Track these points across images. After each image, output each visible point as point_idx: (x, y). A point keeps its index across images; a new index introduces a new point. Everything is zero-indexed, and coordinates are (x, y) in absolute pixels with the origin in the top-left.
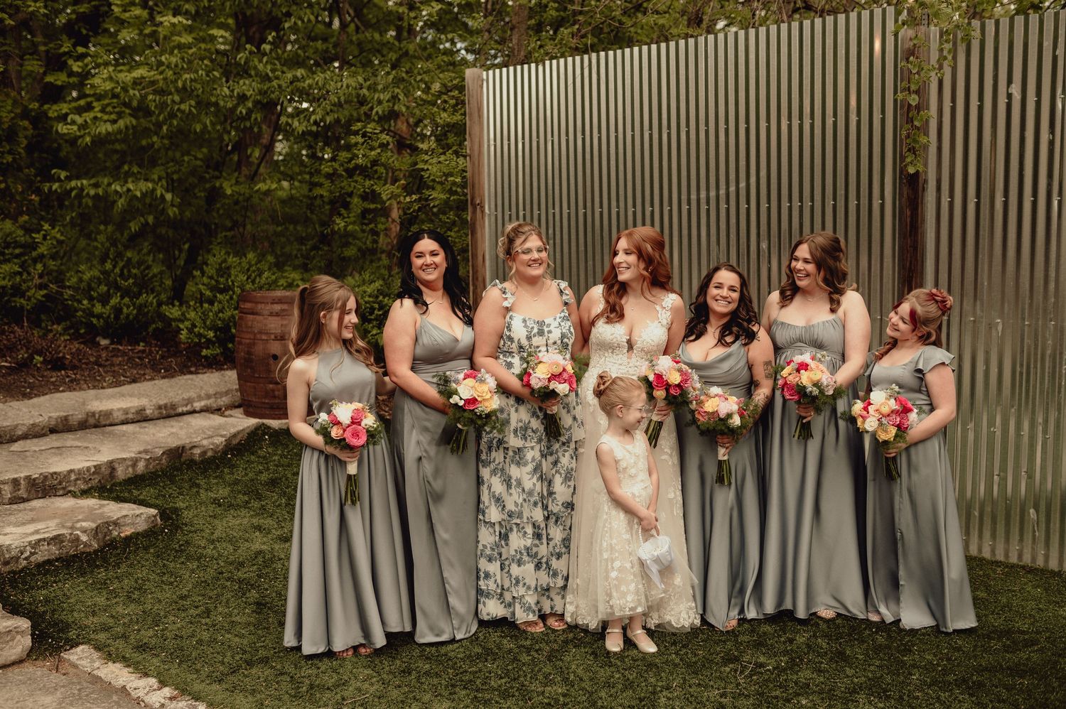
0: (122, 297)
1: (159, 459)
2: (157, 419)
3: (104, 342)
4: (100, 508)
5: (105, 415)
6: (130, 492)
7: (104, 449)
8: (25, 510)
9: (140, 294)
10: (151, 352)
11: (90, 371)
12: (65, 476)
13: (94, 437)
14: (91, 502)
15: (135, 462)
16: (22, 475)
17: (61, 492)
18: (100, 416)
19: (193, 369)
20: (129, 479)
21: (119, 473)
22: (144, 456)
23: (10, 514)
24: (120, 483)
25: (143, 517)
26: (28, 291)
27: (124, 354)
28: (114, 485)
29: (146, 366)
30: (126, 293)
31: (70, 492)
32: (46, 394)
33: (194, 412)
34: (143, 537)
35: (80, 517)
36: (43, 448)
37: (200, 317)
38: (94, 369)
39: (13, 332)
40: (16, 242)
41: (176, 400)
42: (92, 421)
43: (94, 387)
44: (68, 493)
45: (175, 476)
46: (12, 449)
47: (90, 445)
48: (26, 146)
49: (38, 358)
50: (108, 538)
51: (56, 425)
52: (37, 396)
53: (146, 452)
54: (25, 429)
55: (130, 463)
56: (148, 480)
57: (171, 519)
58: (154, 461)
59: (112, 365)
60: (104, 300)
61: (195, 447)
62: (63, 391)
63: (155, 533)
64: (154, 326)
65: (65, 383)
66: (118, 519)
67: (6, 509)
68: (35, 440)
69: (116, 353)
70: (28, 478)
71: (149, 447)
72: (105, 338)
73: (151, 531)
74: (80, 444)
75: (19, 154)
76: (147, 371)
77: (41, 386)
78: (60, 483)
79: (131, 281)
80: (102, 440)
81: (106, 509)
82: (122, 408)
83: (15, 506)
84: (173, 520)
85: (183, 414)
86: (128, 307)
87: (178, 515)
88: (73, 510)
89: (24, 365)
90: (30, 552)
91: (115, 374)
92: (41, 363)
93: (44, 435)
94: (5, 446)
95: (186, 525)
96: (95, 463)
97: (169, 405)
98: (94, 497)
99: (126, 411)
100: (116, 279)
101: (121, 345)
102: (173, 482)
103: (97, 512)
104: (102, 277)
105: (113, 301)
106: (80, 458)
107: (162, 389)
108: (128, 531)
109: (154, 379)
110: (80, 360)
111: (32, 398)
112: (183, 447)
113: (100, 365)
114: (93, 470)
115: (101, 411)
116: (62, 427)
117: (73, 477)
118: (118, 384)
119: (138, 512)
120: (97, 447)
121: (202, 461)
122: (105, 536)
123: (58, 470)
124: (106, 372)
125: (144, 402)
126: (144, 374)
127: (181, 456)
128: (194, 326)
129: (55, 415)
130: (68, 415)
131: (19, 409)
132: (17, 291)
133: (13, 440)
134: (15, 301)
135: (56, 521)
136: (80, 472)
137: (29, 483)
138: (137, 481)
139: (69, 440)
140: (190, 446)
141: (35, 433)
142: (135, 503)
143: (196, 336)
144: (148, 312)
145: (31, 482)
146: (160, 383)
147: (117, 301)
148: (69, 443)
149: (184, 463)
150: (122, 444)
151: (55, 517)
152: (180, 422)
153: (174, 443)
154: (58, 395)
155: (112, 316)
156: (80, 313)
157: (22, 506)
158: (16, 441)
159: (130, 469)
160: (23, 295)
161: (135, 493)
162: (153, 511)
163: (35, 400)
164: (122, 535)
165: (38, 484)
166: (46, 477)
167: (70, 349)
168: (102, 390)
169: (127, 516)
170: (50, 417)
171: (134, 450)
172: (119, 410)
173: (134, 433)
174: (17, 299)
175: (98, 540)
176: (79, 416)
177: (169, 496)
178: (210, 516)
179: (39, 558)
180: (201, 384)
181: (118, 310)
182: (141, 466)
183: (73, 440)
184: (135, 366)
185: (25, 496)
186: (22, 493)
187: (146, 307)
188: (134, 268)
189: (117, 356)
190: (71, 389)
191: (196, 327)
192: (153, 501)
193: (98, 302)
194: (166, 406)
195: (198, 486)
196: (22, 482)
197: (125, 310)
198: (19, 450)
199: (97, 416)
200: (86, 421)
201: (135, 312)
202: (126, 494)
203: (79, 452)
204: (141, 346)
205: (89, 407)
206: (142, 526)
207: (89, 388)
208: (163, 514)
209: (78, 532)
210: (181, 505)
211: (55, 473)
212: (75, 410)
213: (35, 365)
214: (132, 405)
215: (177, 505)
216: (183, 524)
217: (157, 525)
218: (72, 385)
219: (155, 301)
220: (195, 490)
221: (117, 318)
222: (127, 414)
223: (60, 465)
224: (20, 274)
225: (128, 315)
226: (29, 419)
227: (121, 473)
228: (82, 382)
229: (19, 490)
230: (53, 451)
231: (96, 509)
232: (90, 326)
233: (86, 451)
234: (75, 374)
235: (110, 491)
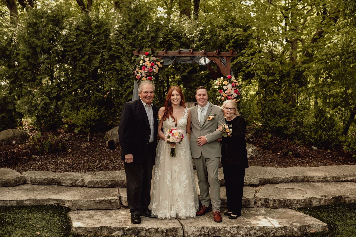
0: (323, 132)
1: (330, 200)
2: (332, 182)
3: (314, 148)
4: (303, 218)
5: (311, 178)
6: (317, 212)
7: (309, 192)
8: (276, 212)
9: (330, 131)
10: (332, 153)
11: (308, 159)
12: (292, 201)
13: (306, 186)
14: (301, 214)
15: (320, 200)
16: (277, 198)
17: (290, 207)
18: (309, 178)
19: (349, 162)
20: (317, 206)
21: (313, 203)
22: (324, 198)
23: (271, 213)
24: (313, 208)
25: (321, 226)
26: (289, 128)
27: (322, 153)
28: (311, 208)
29: (330, 159)
30: (324, 130)
31: (294, 208)
32: (291, 166)
33: (348, 181)
34: (320, 235)
35: (295, 220)
36: (287, 188)
37: (353, 141)
38: (310, 158)
39: (283, 142)
40: (287, 111)
41: (340, 175)
42: (306, 179)
43: (309, 166)
44: (293, 208)
45: (337, 209)
46: (276, 186)
47: (304, 190)
48: (293, 78)
49: (290, 153)
50: (305, 232)
51: (293, 179)
52: (288, 167)
53: (325, 196)
54: (281, 179)
55: (318, 200)
56: (325, 208)
57: (333, 229)
58: (328, 201)
59: (317, 157)
60: (316, 132)
61: (346, 197)
62: (297, 166)
63: (325, 234)
64: (335, 143)
65: (298, 163)
66: (310, 225)
67: (270, 210)
68: (285, 184)
69: (319, 153)
70: (279, 200)
71: (327, 194)
72: (315, 147)
73: (323, 233)
74: (300, 188)
75: (291, 80)
76: (330, 161)
77: (290, 163)
78: (290, 204)
79: (326, 125)
80: (309, 188)
81: (306, 219)
82: (318, 176)
83: (273, 210)
84: (333, 230)
85: (343, 181)
86: (325, 136)
87: (336, 228)
88: (293, 216)
89: (285, 155)
90: (275, 231)
91: (317, 161)
92: (291, 154)
93: (288, 182)
94: (274, 185)
95: (339, 233)
96: (304, 198)
97: (337, 177)
98: (302, 212)
99: (319, 177)
100: (321, 125)
101: (321, 150)
102: (335, 211)
103: (302, 219)
104: (315, 124)
105: (319, 133)
106: (299, 195)
107: (335, 169)
108: (313, 231)
109: (332, 165)
110: (305, 155)
111: (286, 167)
112: (341, 197)
113: (312, 157)
114: (303, 200)
115: (309, 176)
116: (295, 180)
117: (295, 202)
118: (318, 165)
119: (318, 223)
120: (307, 191)
121: (349, 204)
122: (304, 231)
123: (290, 198)
124: (314, 160)
125: (327, 174)
126: (329, 162)
127: (340, 200)
128: (350, 144)
129: (292, 175)
130: (297, 176)
131: (281, 171)
132: (286, 128)
133: (277, 183)
134: (285, 132)
135: (286, 220)
136: (298, 201)
137: (279, 201)
138: (320, 208)
139: (297, 186)
140: (344, 196)
141: (285, 181)
142: (318, 218)
143: (351, 149)
144: (333, 138)
145: (280, 202)
146: (335, 167)
147: (321, 133)
148: (296, 187)
149: (341, 204)
150: (316, 191)
151: (286, 218)
152: (341, 185)
153: (337, 194)
154: (295, 167)
155: (318, 139)
156: (307, 137)
157: (276, 210)
158: (278, 183)
159: (318, 203)
160: (288, 130)
161: (319, 213)
162: (325, 224)
163: (287, 168)
164: (311, 232)
165: (282, 203)
166: (285, 200)
167: (302, 150)
168: (312, 167)
169: (313, 224)
170: (291, 176)
171: (320, 194)
172: (317, 176)
173: (321, 187)
174: (285, 131)
175: (301, 232)
176: (301, 177)
177: (333, 218)
178: (350, 232)
179: (278, 234)
180: (352, 169)
181: (321, 137)
182: (322, 202)
183: (298, 186)
184: (326, 159)
185: (277, 206)
186: (276, 205)
187: (332, 136)
188: (328, 120)
189: (319, 154)
190: (300, 165)
191: (351, 145)
192: (325, 219)
193: (314, 133)
194: (336, 177)
195: (346, 215)
196: (277, 201)
197: (323, 136)
198: (278, 187)
199: (308, 178)
200: (304, 179)
201: (327, 138)
202: (315, 213)
203: (299, 191)
204: (329, 151)
205: (305, 174)
206: (319, 230)
207: (307, 166)
208: (329, 226)
209: (293, 227)
210: (338, 223)
211: (289, 200)
212: (300, 174)
213: (289, 155)
214: (322, 175)
215: (336, 223)
216: (337, 233)
217: (326, 230)
218: (301, 164)
219: (336, 134)
220: (345, 217)
221: (320, 139)
222: (320, 178)
223: (291, 196)
224: (287, 122)
225: (324, 139)
226: (283, 176)
227: (314, 204)
228: (305, 163)
229: (275, 204)
230: (290, 189)
231: (302, 218)
232: (310, 142)
233: (302, 192)
234: (303, 160)
235: (309, 210)
